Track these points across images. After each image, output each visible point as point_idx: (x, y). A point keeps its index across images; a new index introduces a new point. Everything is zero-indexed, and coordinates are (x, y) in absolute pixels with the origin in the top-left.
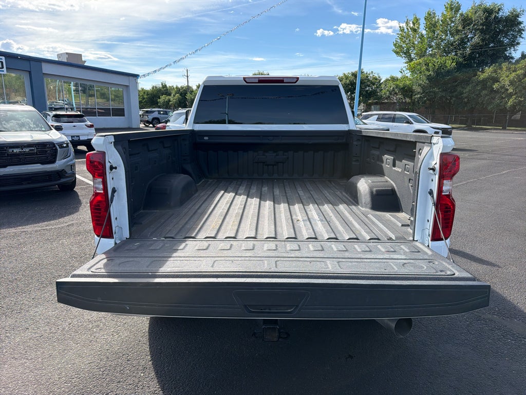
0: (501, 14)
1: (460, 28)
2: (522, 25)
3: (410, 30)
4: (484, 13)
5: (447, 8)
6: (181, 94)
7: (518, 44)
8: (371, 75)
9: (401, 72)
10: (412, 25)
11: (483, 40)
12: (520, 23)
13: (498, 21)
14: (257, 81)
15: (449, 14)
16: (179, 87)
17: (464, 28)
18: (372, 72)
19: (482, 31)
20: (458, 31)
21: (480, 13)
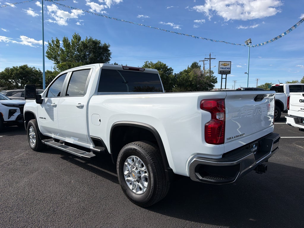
0: (100, 45)
1: (82, 48)
2: (110, 52)
3: (55, 46)
4: (93, 43)
5: (74, 37)
7: (109, 60)
8: (33, 69)
9: (54, 69)
10: (56, 43)
11: (95, 56)
12: (109, 51)
13: (100, 48)
15: (75, 41)
17: (84, 49)
18: (34, 67)
19: (94, 52)
20: (81, 50)
21: (91, 43)
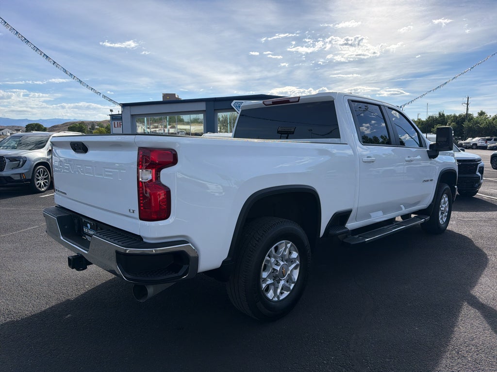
6: (457, 123)
14: (272, 103)
16: (457, 115)
